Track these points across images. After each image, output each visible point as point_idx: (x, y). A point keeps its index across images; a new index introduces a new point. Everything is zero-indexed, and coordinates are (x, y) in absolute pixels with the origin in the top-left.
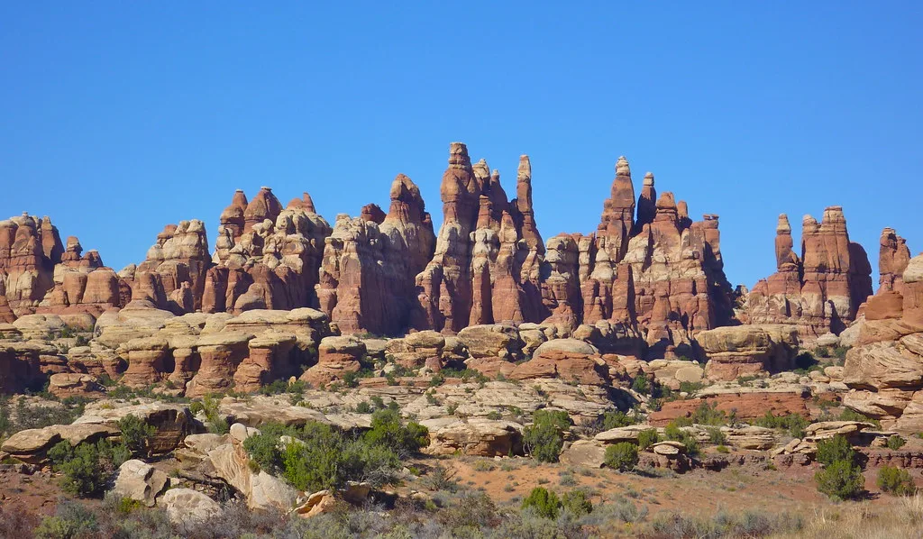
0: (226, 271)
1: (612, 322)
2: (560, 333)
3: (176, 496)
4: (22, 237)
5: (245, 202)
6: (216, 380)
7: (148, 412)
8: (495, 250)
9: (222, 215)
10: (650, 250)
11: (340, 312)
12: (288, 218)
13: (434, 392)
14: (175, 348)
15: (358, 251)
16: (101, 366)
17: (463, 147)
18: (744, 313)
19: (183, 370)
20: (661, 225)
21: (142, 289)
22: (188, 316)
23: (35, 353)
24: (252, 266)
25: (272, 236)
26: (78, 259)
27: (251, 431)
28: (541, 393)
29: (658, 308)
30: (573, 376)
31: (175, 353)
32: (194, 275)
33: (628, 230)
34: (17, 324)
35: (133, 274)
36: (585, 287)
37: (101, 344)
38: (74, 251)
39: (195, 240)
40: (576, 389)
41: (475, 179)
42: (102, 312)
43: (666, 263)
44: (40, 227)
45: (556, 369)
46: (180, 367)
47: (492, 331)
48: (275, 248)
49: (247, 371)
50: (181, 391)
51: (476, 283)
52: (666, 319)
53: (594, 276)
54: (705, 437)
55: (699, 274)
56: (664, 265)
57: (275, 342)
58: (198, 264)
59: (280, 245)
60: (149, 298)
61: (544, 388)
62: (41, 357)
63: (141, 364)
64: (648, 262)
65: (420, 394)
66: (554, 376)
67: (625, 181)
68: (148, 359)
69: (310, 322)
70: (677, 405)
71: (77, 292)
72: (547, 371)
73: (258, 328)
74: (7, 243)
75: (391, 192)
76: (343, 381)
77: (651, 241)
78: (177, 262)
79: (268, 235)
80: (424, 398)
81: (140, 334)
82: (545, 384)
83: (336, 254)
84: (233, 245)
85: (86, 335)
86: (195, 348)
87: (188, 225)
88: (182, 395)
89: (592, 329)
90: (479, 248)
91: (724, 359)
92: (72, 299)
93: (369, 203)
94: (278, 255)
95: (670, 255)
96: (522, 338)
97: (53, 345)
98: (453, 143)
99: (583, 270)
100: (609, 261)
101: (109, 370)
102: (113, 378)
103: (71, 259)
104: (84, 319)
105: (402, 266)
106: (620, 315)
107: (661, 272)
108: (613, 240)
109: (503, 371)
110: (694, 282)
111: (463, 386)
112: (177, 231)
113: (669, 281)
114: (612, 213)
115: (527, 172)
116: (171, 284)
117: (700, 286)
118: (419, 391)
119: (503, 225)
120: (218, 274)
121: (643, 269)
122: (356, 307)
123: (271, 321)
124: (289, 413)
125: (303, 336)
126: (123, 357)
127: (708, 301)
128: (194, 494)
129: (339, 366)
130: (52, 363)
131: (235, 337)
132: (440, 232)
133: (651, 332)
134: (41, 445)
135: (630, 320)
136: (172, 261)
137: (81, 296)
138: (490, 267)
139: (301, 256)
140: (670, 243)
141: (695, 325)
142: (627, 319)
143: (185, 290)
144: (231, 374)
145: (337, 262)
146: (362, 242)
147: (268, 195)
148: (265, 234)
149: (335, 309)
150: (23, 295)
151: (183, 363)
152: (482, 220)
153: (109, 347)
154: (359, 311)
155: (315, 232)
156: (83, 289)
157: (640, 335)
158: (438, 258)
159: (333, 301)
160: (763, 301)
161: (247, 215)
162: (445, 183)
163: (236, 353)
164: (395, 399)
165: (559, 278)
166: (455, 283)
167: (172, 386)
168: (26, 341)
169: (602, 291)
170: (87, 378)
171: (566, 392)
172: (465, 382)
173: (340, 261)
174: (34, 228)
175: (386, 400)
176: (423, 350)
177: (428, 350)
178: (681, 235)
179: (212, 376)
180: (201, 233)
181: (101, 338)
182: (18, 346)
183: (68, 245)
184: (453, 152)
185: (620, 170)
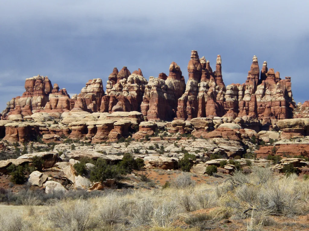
0: (109, 97)
1: (249, 116)
2: (229, 120)
3: (49, 183)
4: (38, 84)
5: (117, 72)
6: (102, 137)
7: (43, 155)
8: (207, 90)
9: (109, 77)
10: (264, 90)
11: (150, 112)
12: (132, 78)
13: (177, 142)
14: (88, 125)
15: (157, 90)
16: (62, 131)
17: (196, 52)
18: (300, 113)
19: (91, 133)
20: (269, 80)
21: (78, 104)
22: (94, 113)
23: (38, 127)
24: (118, 95)
25: (126, 84)
26: (58, 92)
27: (76, 161)
28: (215, 143)
29: (267, 111)
30: (227, 137)
31: (88, 127)
32: (98, 98)
33: (257, 82)
34: (32, 116)
35: (76, 98)
36: (241, 103)
37: (62, 123)
38: (56, 89)
39: (98, 86)
40: (228, 142)
41: (200, 64)
42: (63, 112)
43: (271, 95)
44: (44, 80)
45: (221, 134)
46: (90, 132)
47: (203, 120)
48: (127, 89)
49: (113, 133)
50: (90, 140)
51: (200, 102)
52: (269, 115)
53: (244, 99)
54: (245, 163)
55: (282, 99)
56: (270, 96)
57: (123, 123)
58: (100, 94)
59: (129, 88)
60: (80, 107)
61: (217, 141)
62: (40, 128)
63: (76, 131)
64: (264, 94)
65: (172, 143)
66: (221, 137)
67: (256, 64)
68: (78, 129)
69: (136, 116)
70: (265, 148)
71: (55, 104)
72: (218, 135)
73: (118, 118)
74: (32, 86)
75: (170, 68)
76: (145, 138)
77: (265, 87)
78: (92, 94)
79: (125, 84)
80: (173, 145)
81: (77, 120)
82: (217, 140)
83: (149, 91)
84: (112, 87)
85: (57, 120)
86: (95, 125)
87: (96, 80)
88: (90, 142)
89: (241, 119)
90: (201, 89)
91: (287, 131)
92: (53, 107)
93: (162, 72)
94: (128, 91)
95: (272, 92)
96: (214, 123)
97: (45, 124)
98: (193, 51)
99: (240, 97)
100: (249, 94)
101: (65, 133)
102: (66, 136)
103: (55, 92)
104: (57, 114)
105: (173, 95)
106: (251, 114)
107: (269, 98)
108: (251, 86)
109: (203, 135)
110: (280, 102)
111: (187, 140)
112: (92, 83)
113: (271, 101)
114: (251, 76)
115: (220, 61)
116: (90, 102)
117: (283, 103)
118: (172, 142)
119: (210, 80)
120: (106, 98)
121: (262, 97)
122: (156, 110)
123: (123, 116)
124: (93, 155)
125: (134, 121)
126: (70, 128)
127: (286, 109)
128: (55, 182)
129: (146, 132)
130: (44, 130)
131: (109, 121)
132: (187, 83)
133: (264, 120)
134: (5, 166)
135: (255, 116)
136: (90, 93)
137: (56, 106)
138: (205, 96)
139: (137, 91)
140: (272, 87)
141: (280, 118)
142: (254, 116)
143: (94, 104)
144: (108, 135)
145: (149, 94)
146: (158, 87)
147: (126, 69)
148: (124, 84)
149: (148, 111)
150: (38, 105)
151: (91, 131)
152: (203, 79)
153: (65, 125)
154: (157, 112)
155: (141, 83)
156: (57, 103)
157: (259, 121)
158: (186, 93)
159: (148, 108)
160: (307, 109)
161: (118, 77)
162: (189, 65)
163: (109, 127)
164: (163, 145)
165: (231, 100)
166: (192, 102)
167: (86, 139)
168: (35, 122)
169: (246, 105)
170: (56, 136)
171: (224, 143)
172: (188, 139)
173: (151, 94)
174: (42, 81)
175: (160, 145)
176: (178, 126)
177: (179, 126)
178: (276, 84)
179: (101, 135)
180: (101, 83)
181: (63, 121)
182: (31, 124)
183: (55, 87)
184: (192, 54)
185: (254, 60)
